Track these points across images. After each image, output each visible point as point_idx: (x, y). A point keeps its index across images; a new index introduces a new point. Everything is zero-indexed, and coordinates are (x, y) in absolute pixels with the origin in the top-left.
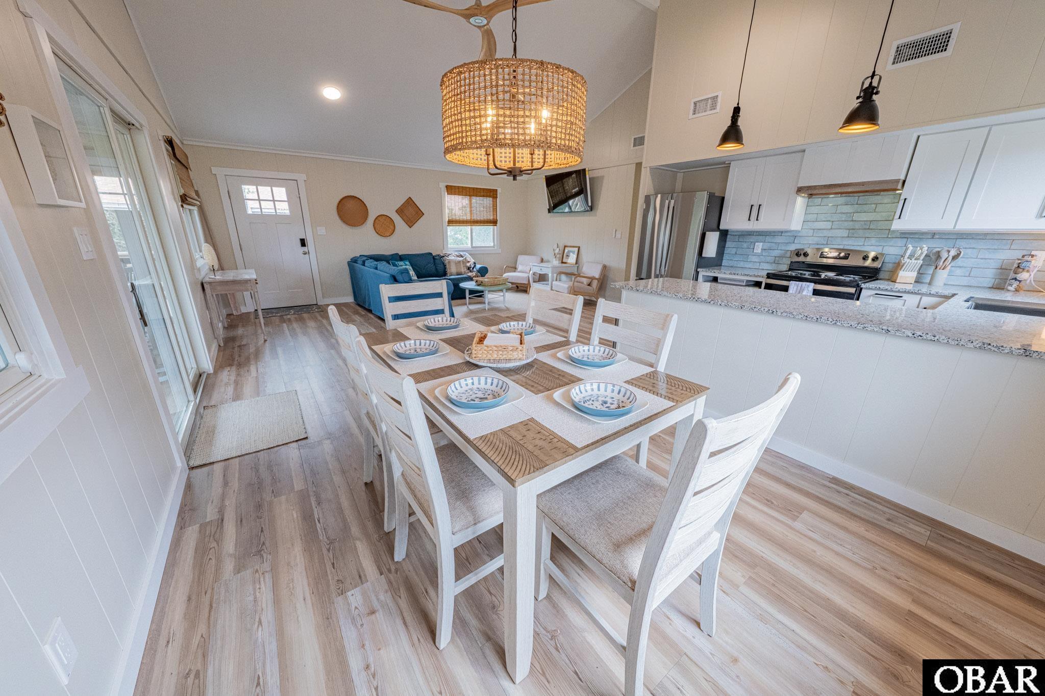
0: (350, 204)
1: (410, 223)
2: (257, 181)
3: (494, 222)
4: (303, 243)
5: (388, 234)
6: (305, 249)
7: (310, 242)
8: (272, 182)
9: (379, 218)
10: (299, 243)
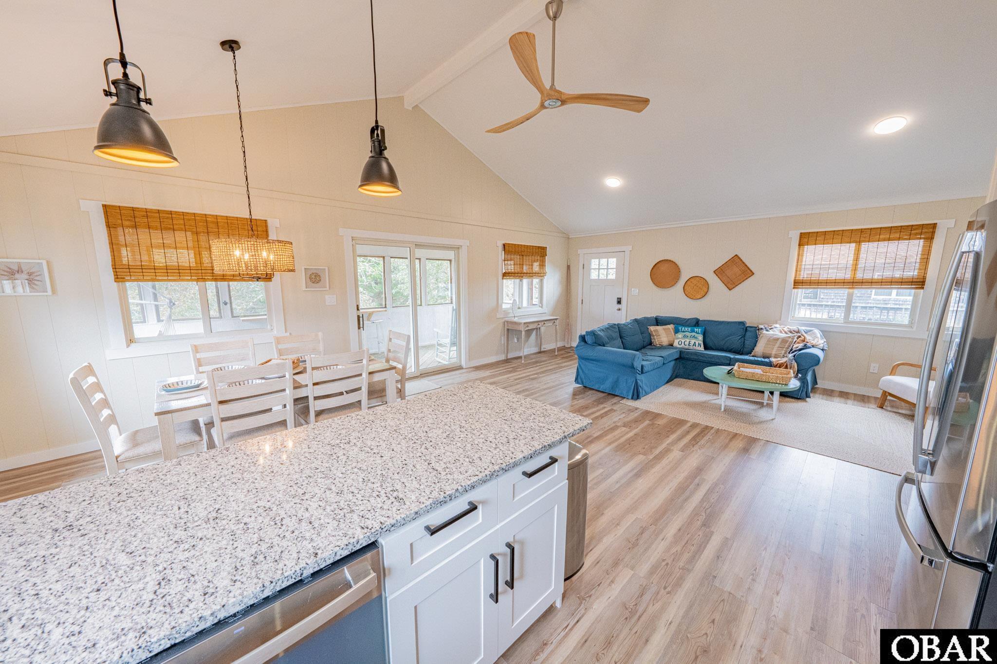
0: (664, 268)
1: (731, 284)
2: (599, 256)
3: (919, 283)
4: (619, 302)
5: (698, 298)
6: (619, 306)
7: (624, 301)
8: (608, 255)
9: (691, 280)
10: (616, 301)
